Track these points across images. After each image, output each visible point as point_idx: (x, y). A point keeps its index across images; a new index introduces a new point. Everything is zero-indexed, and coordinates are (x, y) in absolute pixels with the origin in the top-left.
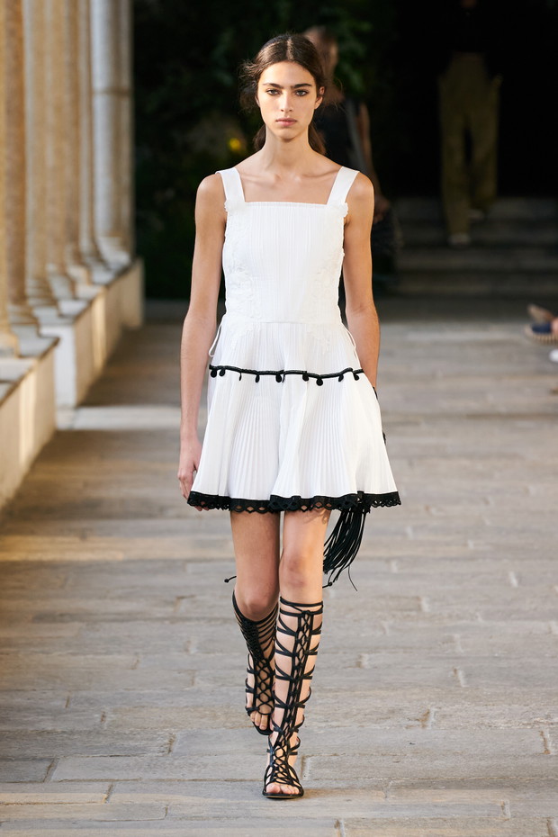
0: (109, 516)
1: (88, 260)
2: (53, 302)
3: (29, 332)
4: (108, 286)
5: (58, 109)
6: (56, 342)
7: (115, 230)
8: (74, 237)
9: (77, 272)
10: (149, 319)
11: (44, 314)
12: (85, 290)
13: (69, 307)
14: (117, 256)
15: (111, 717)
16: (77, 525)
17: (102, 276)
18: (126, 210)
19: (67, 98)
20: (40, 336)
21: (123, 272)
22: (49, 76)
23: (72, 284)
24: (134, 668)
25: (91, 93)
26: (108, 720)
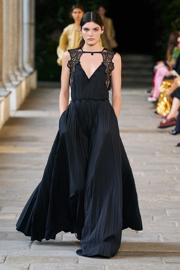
0: (23, 141)
1: (21, 70)
2: (10, 81)
3: (3, 90)
4: (27, 77)
5: (13, 28)
6: (10, 92)
7: (29, 62)
8: (17, 63)
9: (17, 73)
10: (39, 87)
11: (8, 85)
12: (20, 78)
13: (15, 83)
14: (29, 69)
15: (18, 196)
16: (14, 143)
17: (25, 74)
18: (32, 56)
19: (16, 25)
20: (6, 91)
21: (31, 73)
22: (11, 19)
23: (16, 76)
24: (26, 182)
25: (23, 24)
26: (17, 197)
